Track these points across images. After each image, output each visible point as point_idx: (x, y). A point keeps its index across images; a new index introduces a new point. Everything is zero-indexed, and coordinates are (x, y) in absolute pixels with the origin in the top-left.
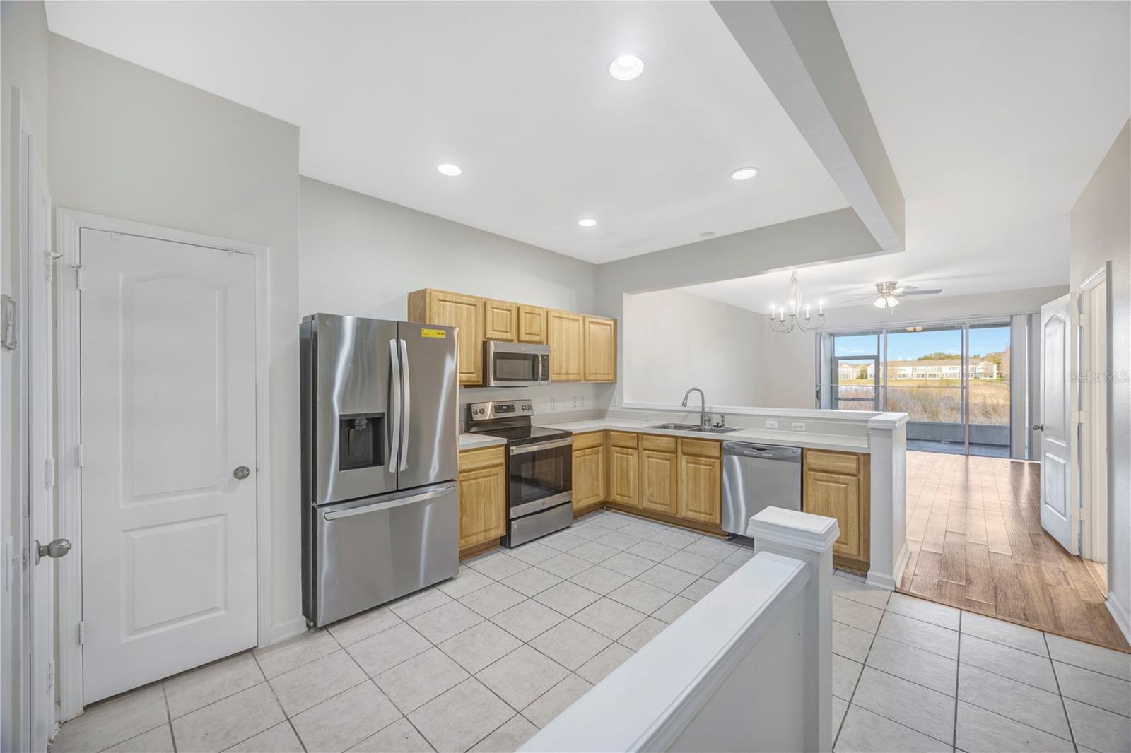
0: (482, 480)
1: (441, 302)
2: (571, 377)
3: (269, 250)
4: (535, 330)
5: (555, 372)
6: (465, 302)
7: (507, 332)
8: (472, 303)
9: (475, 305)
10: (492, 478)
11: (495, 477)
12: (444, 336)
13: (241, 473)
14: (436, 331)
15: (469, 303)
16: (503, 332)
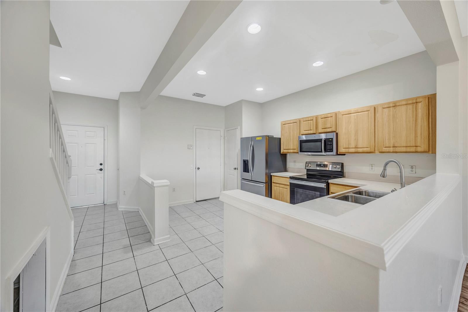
0: (281, 188)
1: (284, 125)
2: (360, 150)
3: (239, 127)
4: (328, 125)
5: (344, 147)
6: (292, 122)
7: (311, 130)
8: (295, 122)
9: (296, 123)
10: (285, 189)
11: (286, 189)
12: (261, 139)
13: (235, 169)
14: (259, 138)
15: (294, 122)
16: (309, 130)
